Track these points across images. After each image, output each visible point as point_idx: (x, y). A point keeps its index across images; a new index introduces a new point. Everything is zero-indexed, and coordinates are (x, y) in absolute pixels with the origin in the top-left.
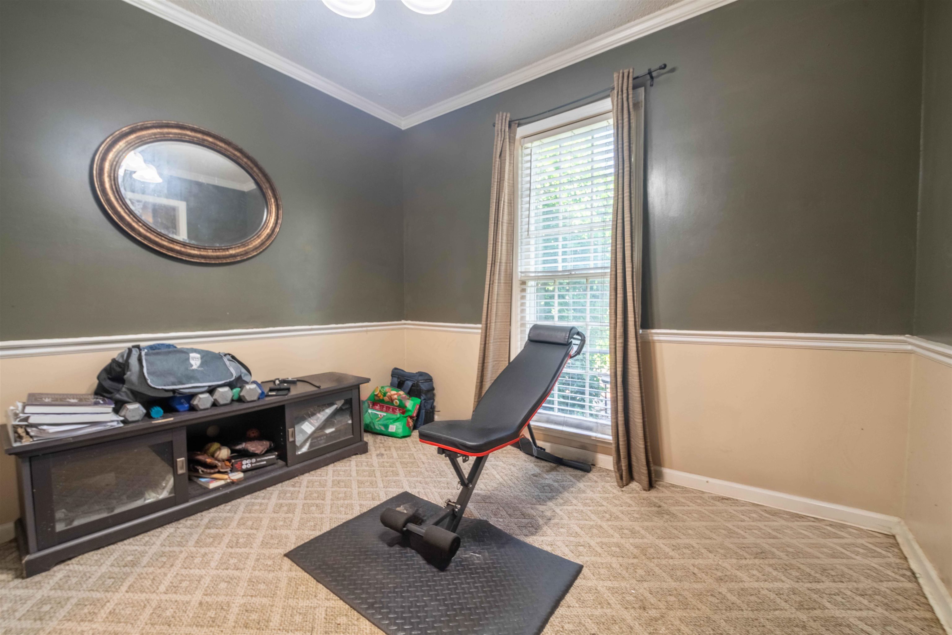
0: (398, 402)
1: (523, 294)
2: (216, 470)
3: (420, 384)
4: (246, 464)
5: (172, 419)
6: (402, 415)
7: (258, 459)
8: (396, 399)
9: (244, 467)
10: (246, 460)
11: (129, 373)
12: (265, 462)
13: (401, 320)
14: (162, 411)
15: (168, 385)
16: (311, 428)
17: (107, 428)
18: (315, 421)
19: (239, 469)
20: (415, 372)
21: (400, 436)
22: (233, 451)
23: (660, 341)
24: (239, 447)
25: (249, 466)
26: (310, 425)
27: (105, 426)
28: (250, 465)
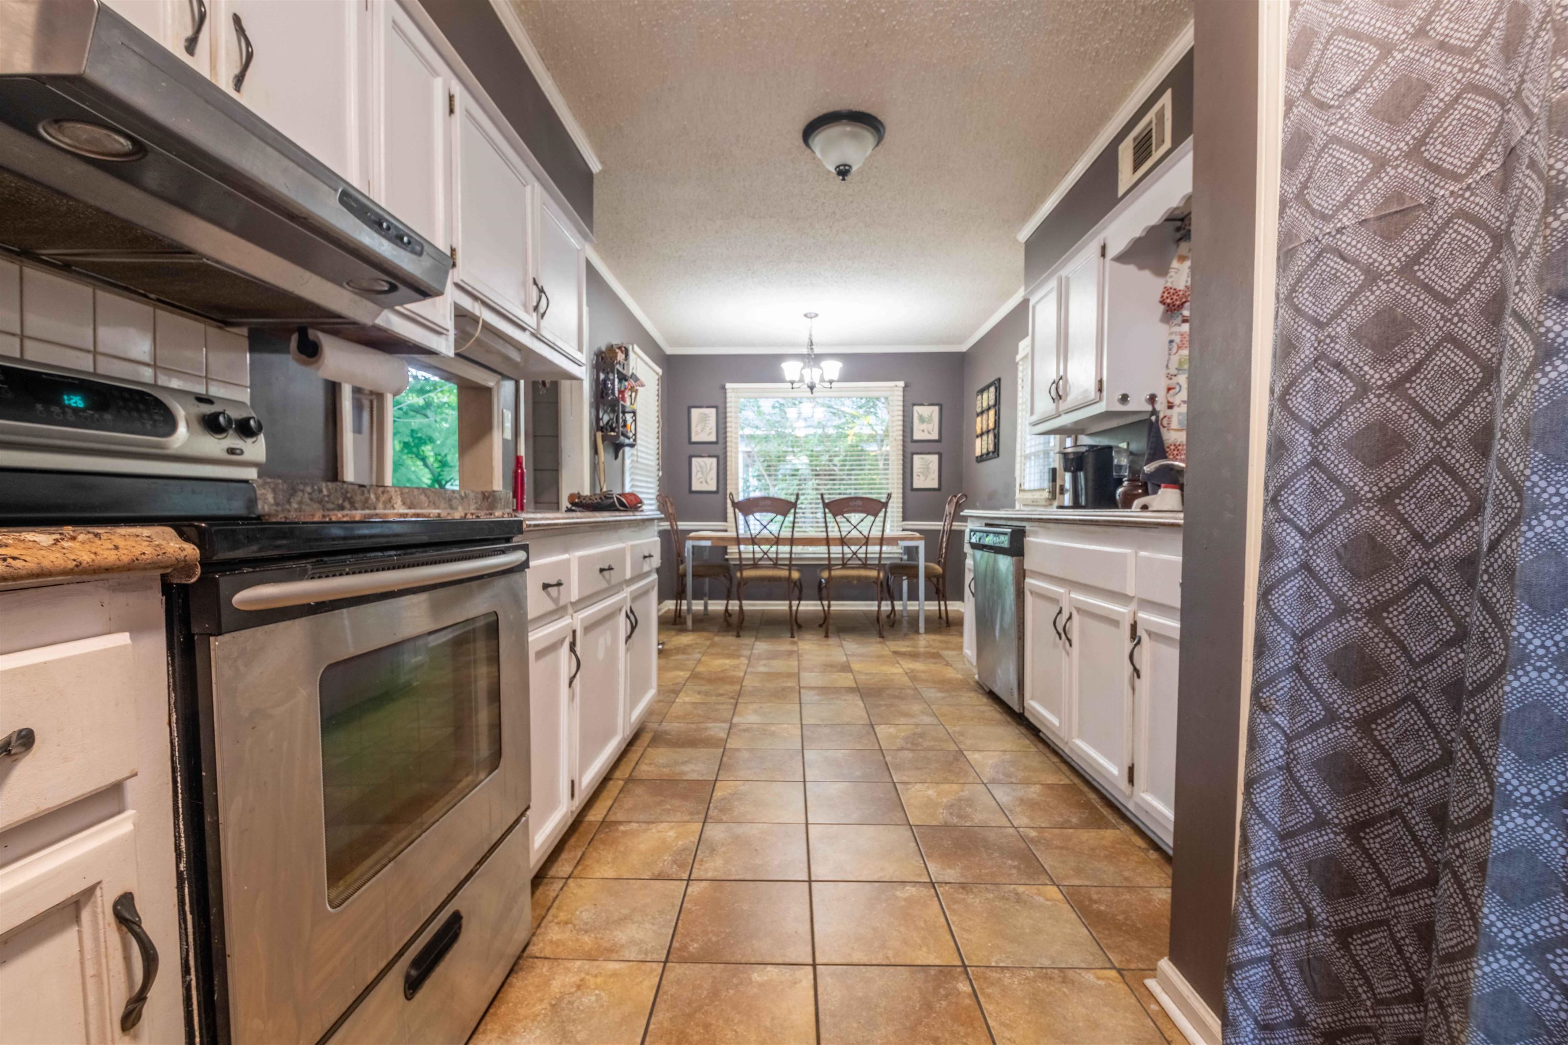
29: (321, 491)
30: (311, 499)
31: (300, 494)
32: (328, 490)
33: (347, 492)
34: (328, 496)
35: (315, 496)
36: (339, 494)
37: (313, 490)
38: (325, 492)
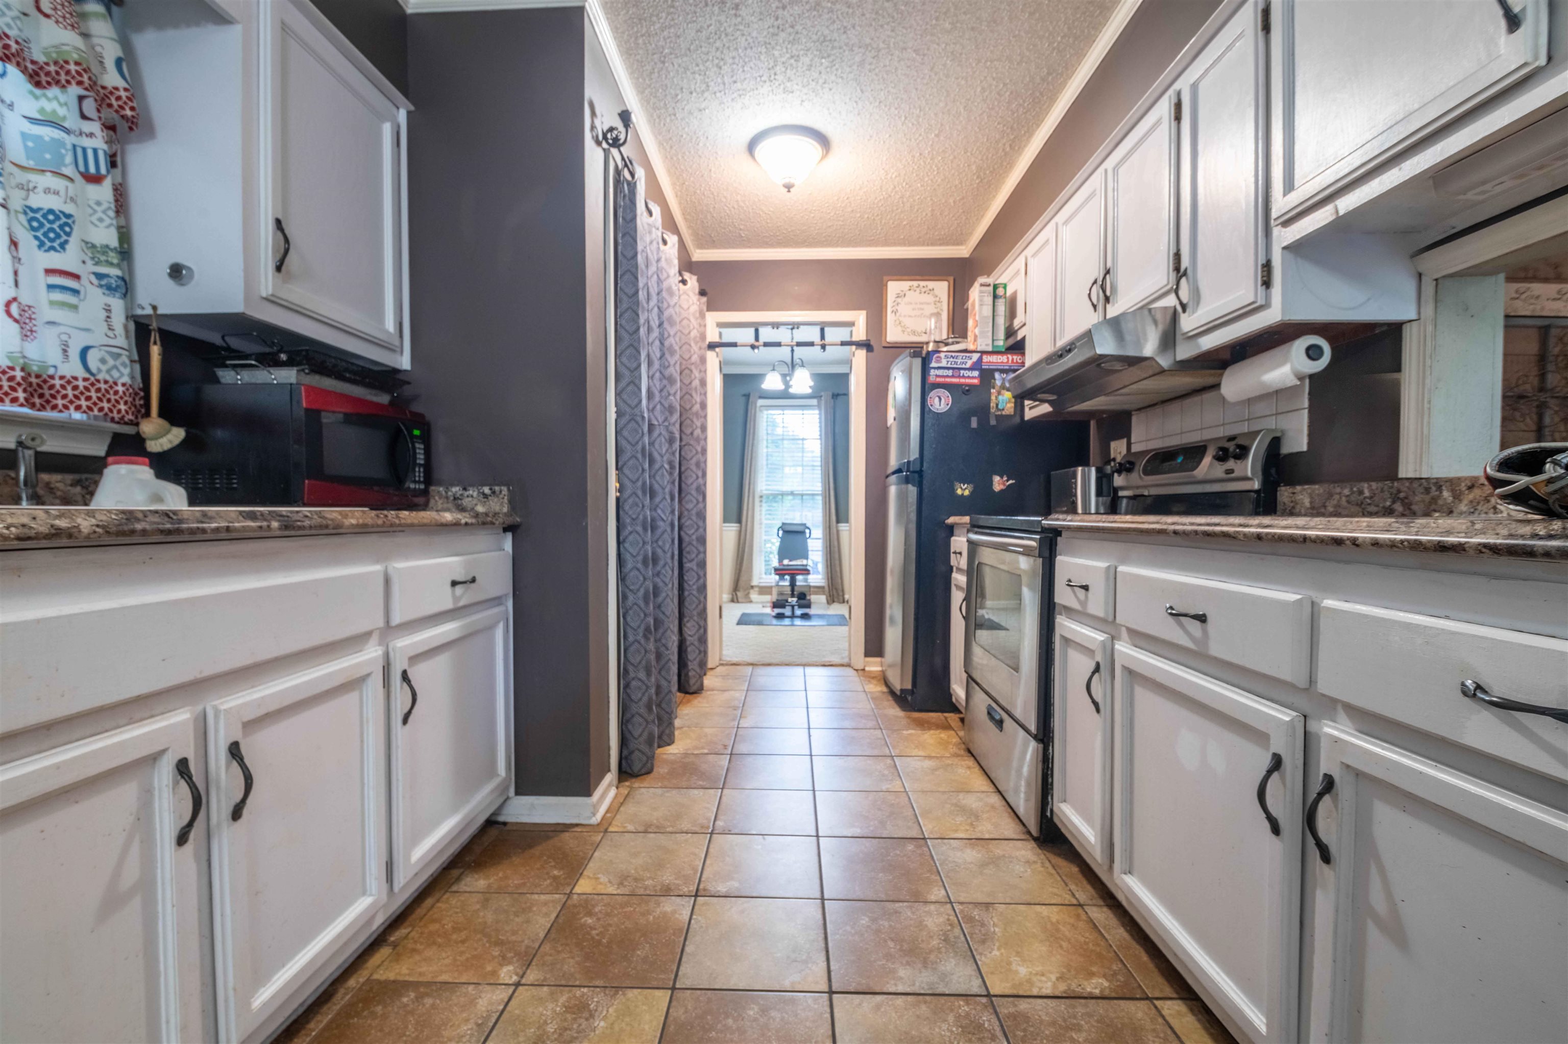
1: (761, 504)
29: (1361, 492)
30: (1348, 502)
31: (1337, 497)
32: (1371, 490)
33: (1399, 491)
34: (1371, 498)
35: (1354, 498)
36: (1387, 494)
37: (1353, 492)
38: (1367, 493)
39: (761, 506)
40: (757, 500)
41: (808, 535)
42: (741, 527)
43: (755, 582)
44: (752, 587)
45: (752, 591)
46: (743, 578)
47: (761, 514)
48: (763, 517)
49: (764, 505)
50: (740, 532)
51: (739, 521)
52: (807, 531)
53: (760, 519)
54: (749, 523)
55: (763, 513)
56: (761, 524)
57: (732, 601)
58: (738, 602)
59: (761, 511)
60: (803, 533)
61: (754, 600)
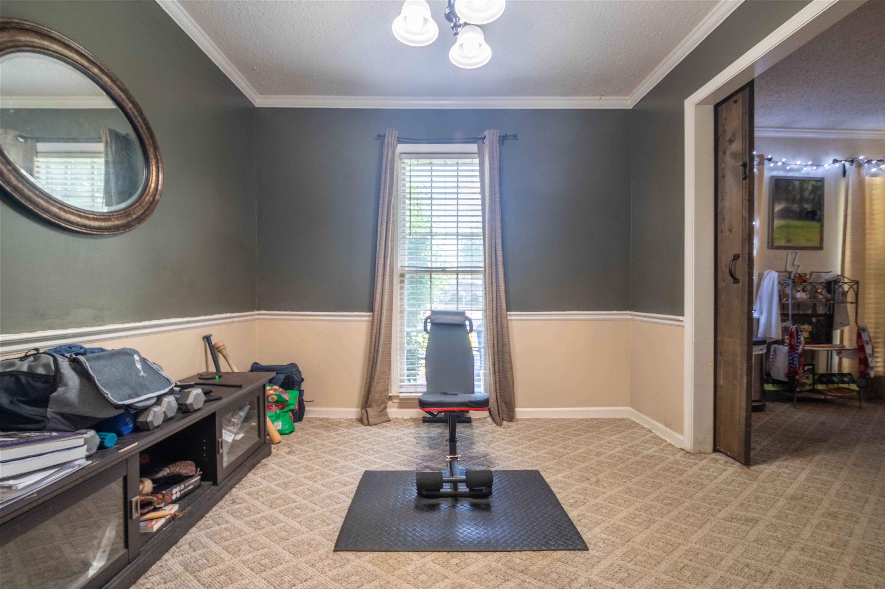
0: (275, 397)
1: (402, 285)
2: (152, 507)
3: (294, 375)
4: (176, 492)
5: (136, 444)
6: (281, 411)
7: (187, 484)
8: (272, 395)
9: (174, 497)
10: (176, 488)
11: (60, 389)
12: (192, 487)
13: (253, 311)
14: (116, 436)
15: (126, 400)
16: (230, 436)
17: (76, 468)
18: (232, 427)
19: (170, 501)
20: (286, 364)
21: (287, 432)
22: (154, 481)
23: (511, 320)
24: (160, 475)
25: (178, 495)
26: (228, 433)
27: (73, 467)
28: (179, 493)
39: (402, 288)
40: (396, 279)
41: (468, 328)
42: (373, 316)
43: (393, 392)
44: (390, 398)
45: (390, 403)
46: (377, 388)
47: (402, 300)
48: (406, 303)
49: (407, 285)
50: (372, 322)
51: (371, 309)
52: (467, 323)
53: (402, 306)
54: (385, 312)
55: (406, 298)
56: (402, 312)
57: (361, 420)
58: (369, 424)
59: (402, 294)
60: (463, 326)
61: (391, 416)
